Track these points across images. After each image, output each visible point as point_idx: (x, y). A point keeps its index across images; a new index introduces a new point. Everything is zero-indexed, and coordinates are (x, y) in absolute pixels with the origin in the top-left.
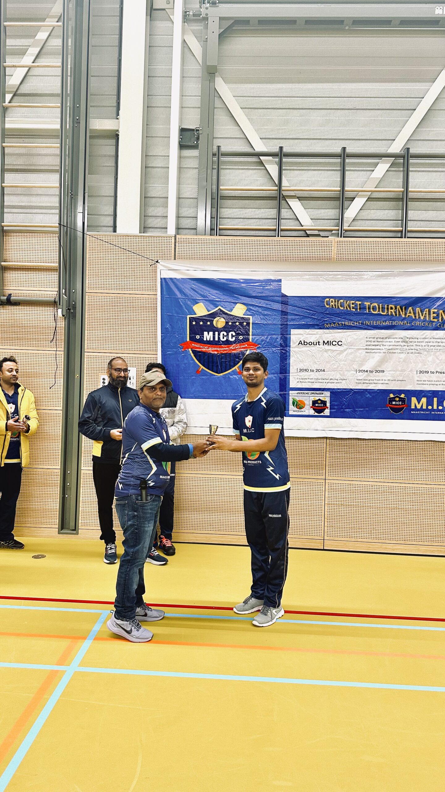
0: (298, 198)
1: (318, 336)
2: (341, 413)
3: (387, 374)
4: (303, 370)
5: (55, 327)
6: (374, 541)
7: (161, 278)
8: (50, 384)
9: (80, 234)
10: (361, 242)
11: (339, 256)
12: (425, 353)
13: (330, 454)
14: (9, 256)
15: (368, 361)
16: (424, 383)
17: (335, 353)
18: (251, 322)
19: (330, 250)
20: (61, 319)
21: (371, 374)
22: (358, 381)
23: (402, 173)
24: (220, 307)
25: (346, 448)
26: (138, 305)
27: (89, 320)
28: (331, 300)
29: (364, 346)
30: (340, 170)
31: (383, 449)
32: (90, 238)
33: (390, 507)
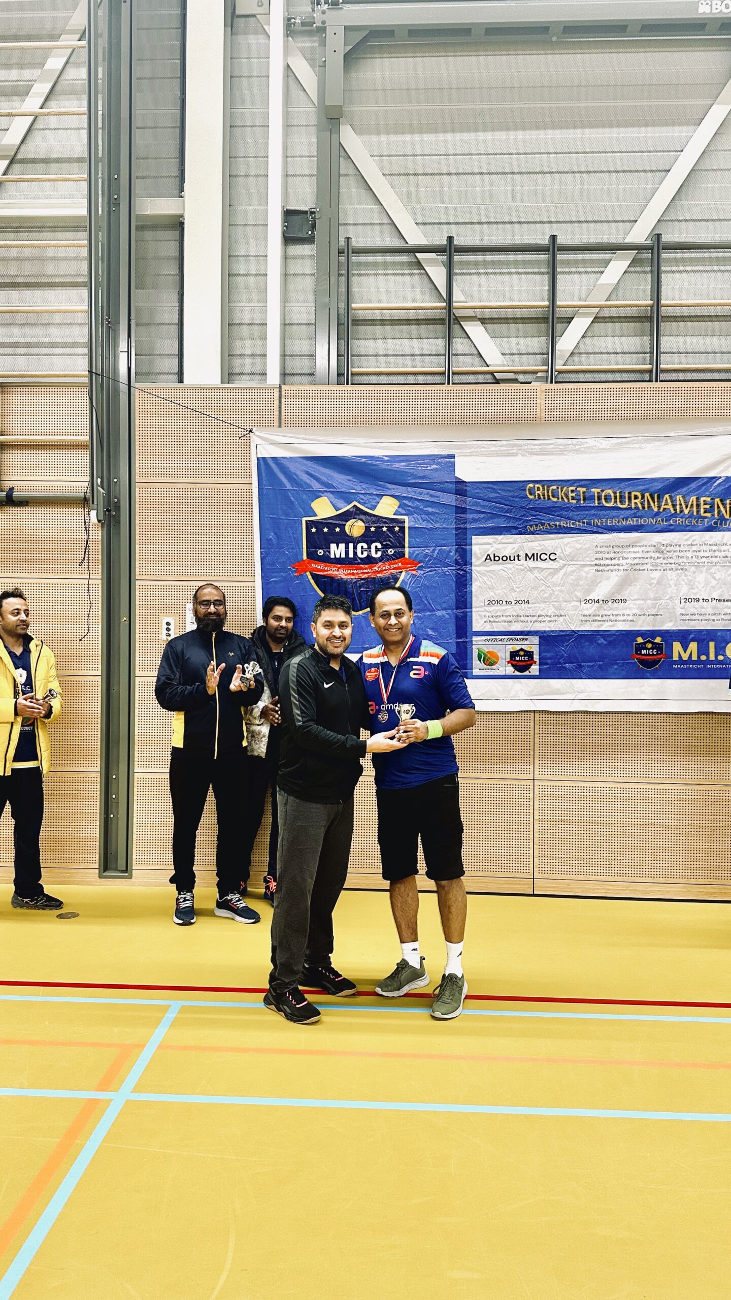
0: (480, 319)
1: (516, 546)
2: (557, 670)
3: (632, 605)
4: (493, 602)
5: (86, 540)
6: (616, 879)
7: (258, 459)
8: (80, 634)
9: (123, 388)
10: (584, 390)
11: (549, 413)
12: (693, 568)
13: (541, 738)
14: (8, 425)
15: (599, 585)
16: (693, 617)
17: (545, 574)
18: (407, 525)
19: (535, 405)
20: (96, 527)
21: (605, 606)
22: (583, 618)
23: (649, 276)
24: (355, 503)
25: (566, 727)
26: (221, 501)
27: (141, 527)
28: (537, 486)
29: (592, 561)
30: (548, 273)
31: (628, 729)
32: (141, 393)
33: (642, 823)
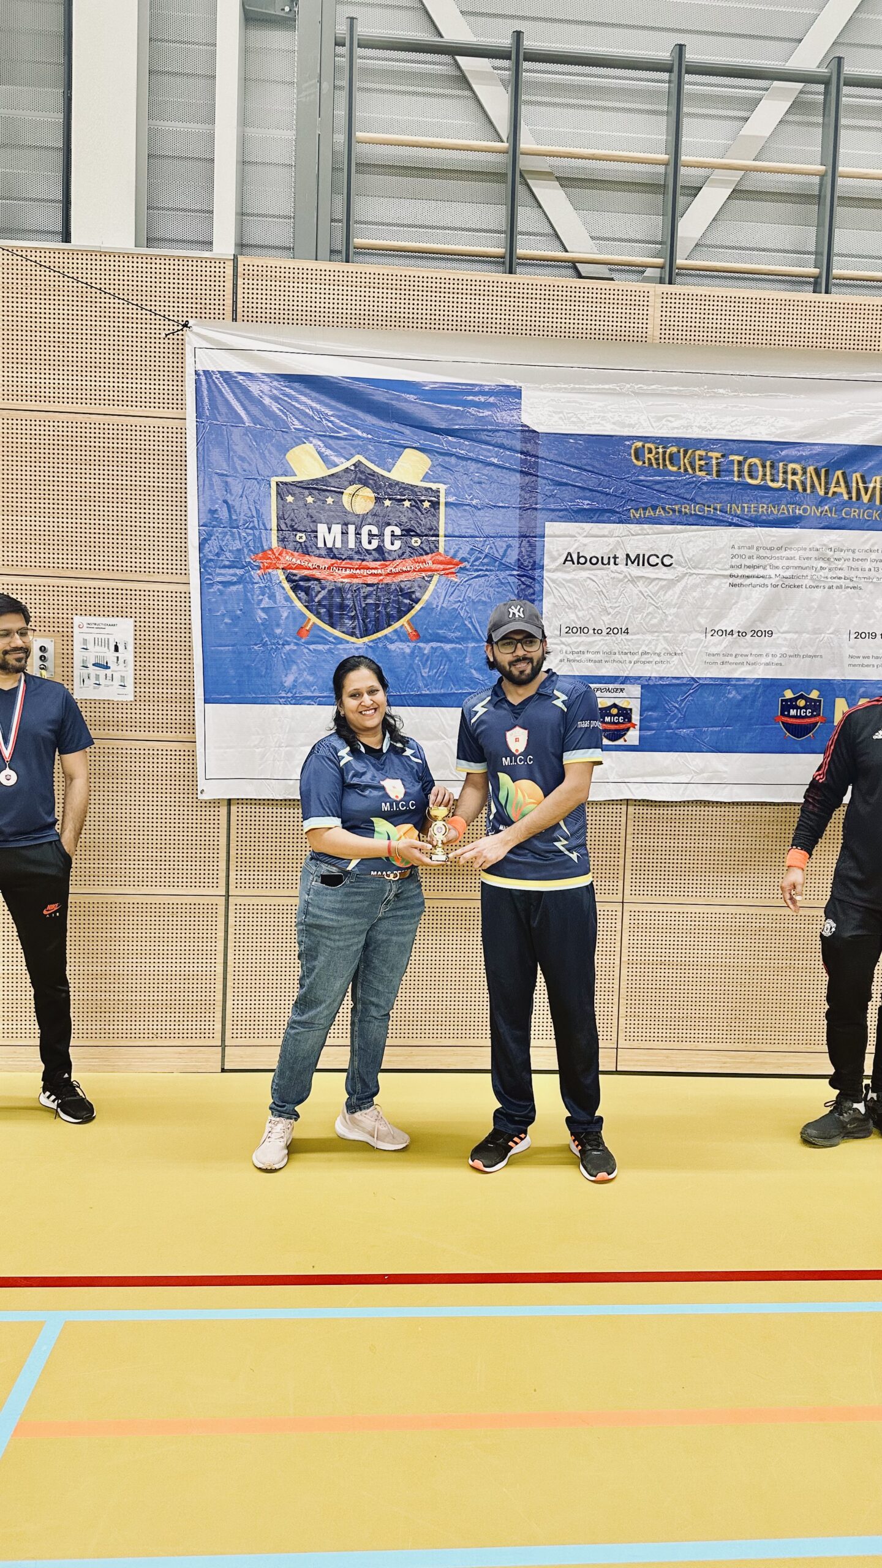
0: (558, 179)
1: (612, 541)
2: (666, 738)
3: (779, 641)
4: (575, 630)
7: (197, 374)
11: (667, 332)
12: (870, 586)
13: (636, 840)
15: (735, 607)
16: (866, 662)
17: (654, 588)
18: (442, 500)
19: (645, 317)
21: (742, 640)
22: (709, 659)
23: (822, 131)
24: (359, 458)
25: (673, 824)
26: (133, 446)
28: (647, 445)
29: (725, 570)
30: (668, 113)
